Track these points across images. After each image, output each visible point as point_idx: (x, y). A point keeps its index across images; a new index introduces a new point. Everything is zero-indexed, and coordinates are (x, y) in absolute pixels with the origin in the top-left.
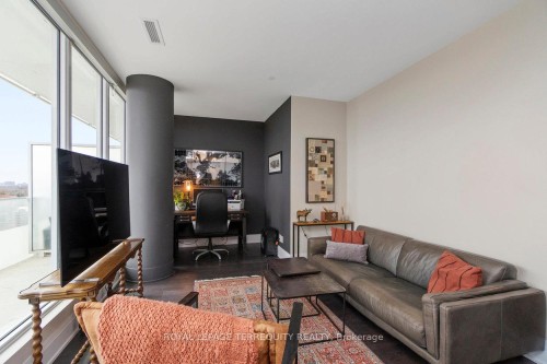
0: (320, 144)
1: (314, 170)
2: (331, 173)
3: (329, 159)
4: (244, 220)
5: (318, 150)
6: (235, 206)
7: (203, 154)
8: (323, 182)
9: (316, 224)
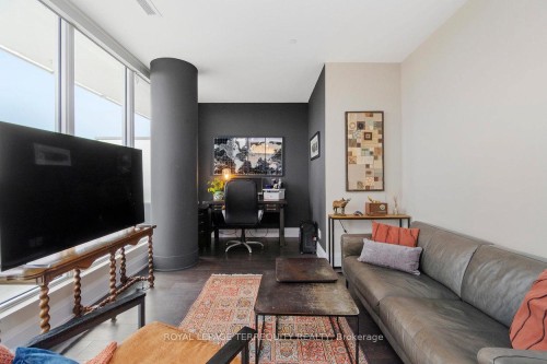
0: (362, 118)
1: (356, 151)
2: (380, 153)
3: (376, 136)
4: (282, 211)
5: (361, 126)
6: (272, 196)
7: (242, 142)
8: (368, 166)
9: (357, 217)
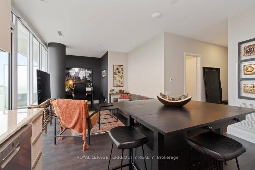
0: (118, 67)
1: (116, 76)
2: (122, 77)
3: (122, 72)
4: (93, 94)
5: (118, 69)
6: (89, 89)
7: (77, 70)
8: (119, 80)
9: (117, 94)
